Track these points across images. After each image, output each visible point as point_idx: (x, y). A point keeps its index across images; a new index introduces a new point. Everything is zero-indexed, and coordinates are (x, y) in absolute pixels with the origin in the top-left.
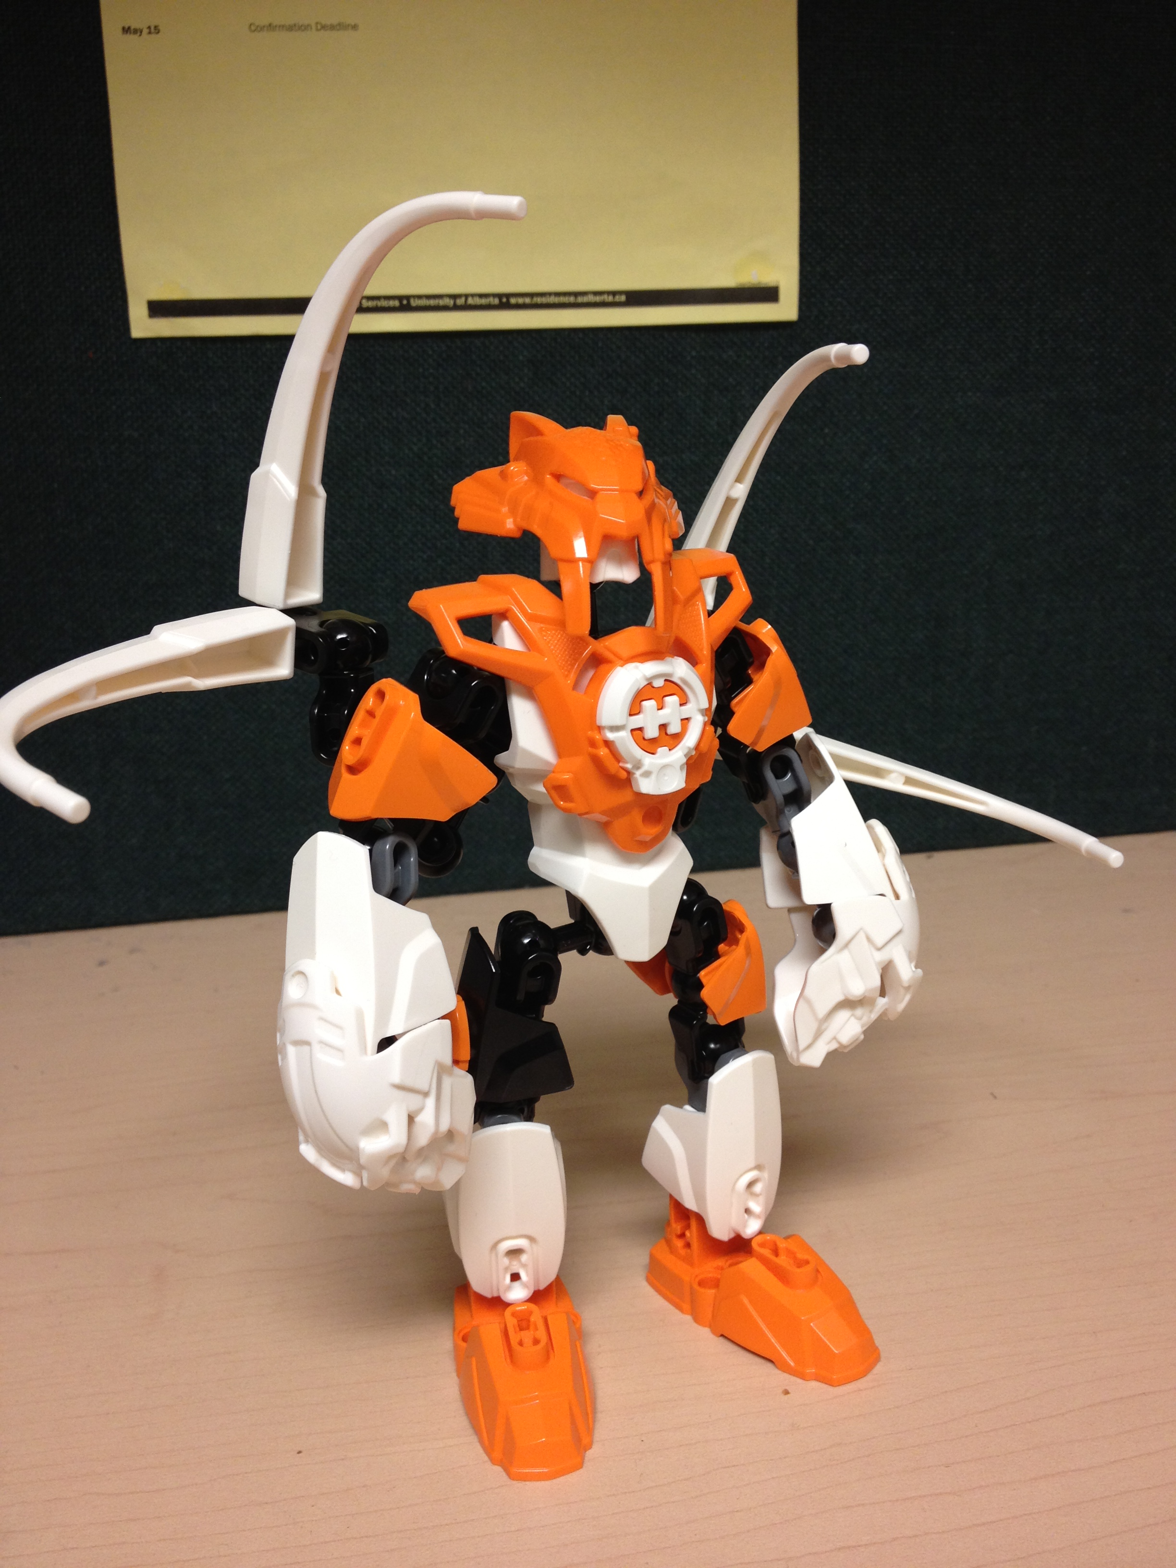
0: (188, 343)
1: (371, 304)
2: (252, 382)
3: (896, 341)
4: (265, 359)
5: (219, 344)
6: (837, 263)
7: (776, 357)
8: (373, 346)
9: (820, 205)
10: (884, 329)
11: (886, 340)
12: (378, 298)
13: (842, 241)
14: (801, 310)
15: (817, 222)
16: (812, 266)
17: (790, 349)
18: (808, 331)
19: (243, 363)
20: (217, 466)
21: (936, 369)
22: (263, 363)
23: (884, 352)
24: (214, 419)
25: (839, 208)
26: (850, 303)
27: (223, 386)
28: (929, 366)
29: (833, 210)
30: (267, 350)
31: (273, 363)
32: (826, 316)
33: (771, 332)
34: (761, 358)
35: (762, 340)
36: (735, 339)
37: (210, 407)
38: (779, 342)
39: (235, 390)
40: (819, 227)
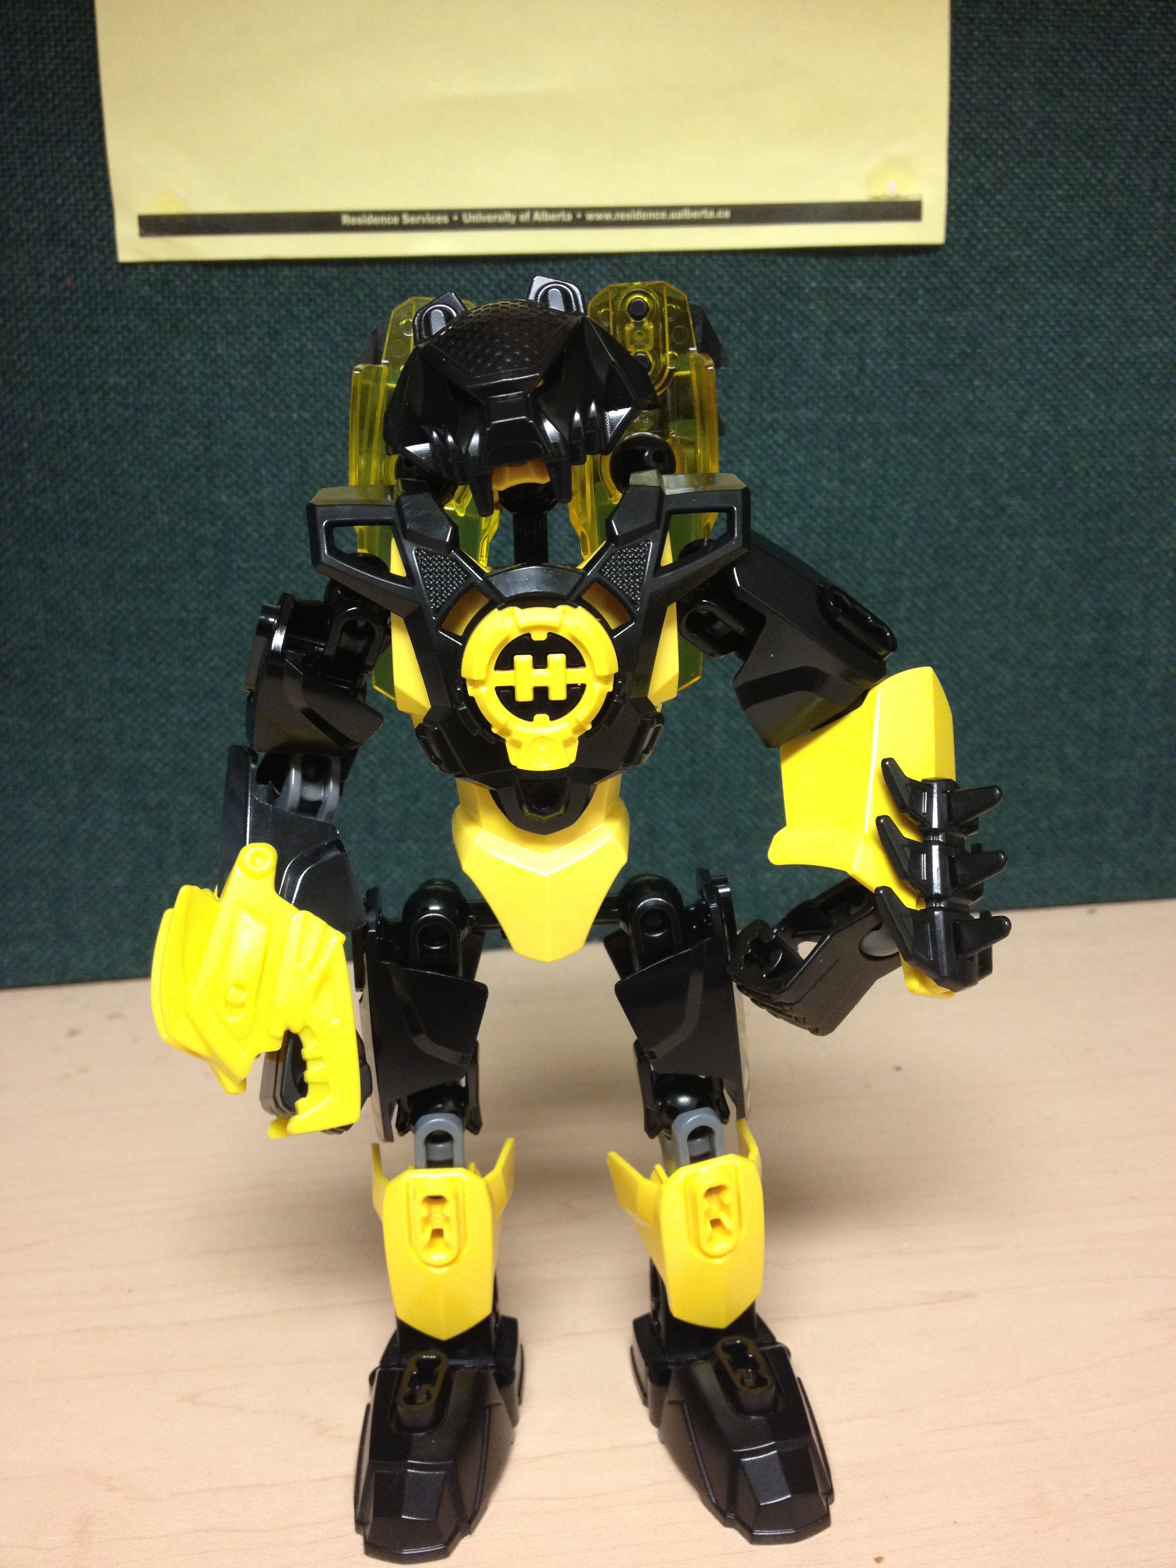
0: (188, 269)
1: (413, 220)
2: (266, 318)
3: (1066, 272)
4: (282, 290)
5: (225, 271)
6: (993, 173)
7: (916, 290)
8: (416, 274)
9: (974, 101)
10: (1051, 257)
11: (1052, 271)
12: (422, 213)
13: (1000, 146)
14: (948, 231)
15: (969, 122)
16: (963, 177)
17: (934, 280)
18: (956, 258)
19: (255, 293)
20: (222, 422)
21: (1114, 307)
22: (281, 294)
23: (1051, 286)
24: (220, 363)
25: (998, 106)
26: (1009, 223)
27: (230, 322)
28: (1106, 304)
29: (991, 108)
30: (285, 277)
31: (292, 293)
32: (979, 240)
33: (911, 258)
34: (897, 290)
35: (899, 268)
36: (865, 267)
37: (215, 349)
38: (920, 271)
39: (246, 327)
40: (972, 128)
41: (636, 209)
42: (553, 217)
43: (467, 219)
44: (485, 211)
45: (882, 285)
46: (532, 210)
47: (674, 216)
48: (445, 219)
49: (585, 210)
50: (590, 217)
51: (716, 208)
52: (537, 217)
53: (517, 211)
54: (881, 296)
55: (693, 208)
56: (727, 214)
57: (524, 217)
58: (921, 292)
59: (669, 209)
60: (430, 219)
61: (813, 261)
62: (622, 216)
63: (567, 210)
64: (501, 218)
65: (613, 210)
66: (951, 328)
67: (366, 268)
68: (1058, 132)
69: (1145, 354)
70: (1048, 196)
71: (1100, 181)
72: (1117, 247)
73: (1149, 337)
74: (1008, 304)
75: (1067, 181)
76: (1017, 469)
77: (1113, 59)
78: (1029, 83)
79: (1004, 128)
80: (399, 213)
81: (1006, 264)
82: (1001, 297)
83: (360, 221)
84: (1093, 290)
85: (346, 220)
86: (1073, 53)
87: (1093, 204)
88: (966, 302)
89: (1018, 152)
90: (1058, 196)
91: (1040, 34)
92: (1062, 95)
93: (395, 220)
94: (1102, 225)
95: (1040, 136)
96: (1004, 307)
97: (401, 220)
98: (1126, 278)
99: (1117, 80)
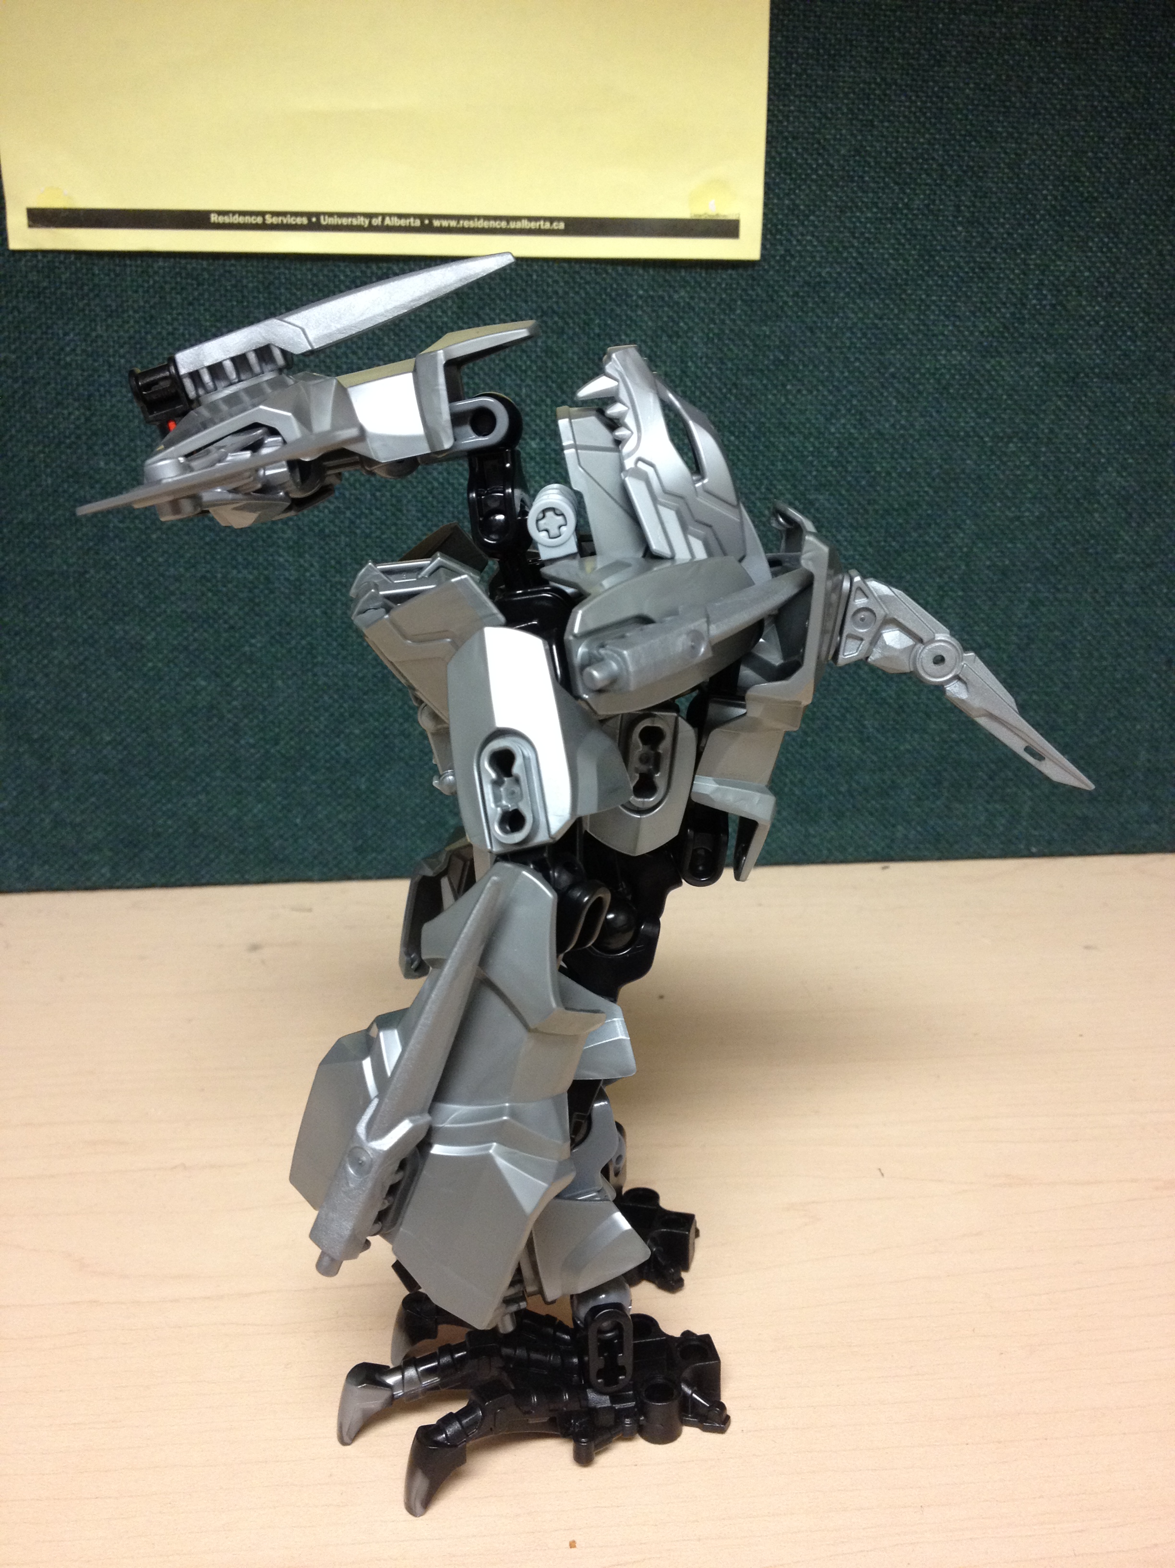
0: (73, 258)
1: (275, 220)
2: (142, 303)
3: (871, 288)
4: (157, 278)
5: (106, 259)
6: (807, 195)
7: (736, 301)
8: (278, 268)
9: (790, 129)
10: (859, 274)
11: (861, 287)
12: (284, 214)
13: (815, 171)
14: (763, 247)
15: (786, 148)
16: (779, 198)
17: (750, 292)
18: (771, 273)
19: (132, 281)
20: (101, 396)
21: (917, 322)
22: (155, 282)
23: (858, 301)
24: (100, 343)
25: (813, 134)
26: (821, 242)
27: (110, 306)
28: (909, 319)
29: (806, 135)
30: (159, 268)
31: (166, 282)
32: (792, 256)
33: (730, 272)
34: (717, 301)
35: (719, 280)
36: (688, 278)
37: (95, 330)
38: (738, 284)
39: (123, 312)
40: (789, 154)
41: (479, 217)
42: (403, 222)
43: (324, 221)
44: (341, 215)
45: (703, 295)
46: (384, 216)
47: (513, 225)
48: (305, 221)
49: (431, 217)
50: (436, 223)
51: (552, 220)
52: (388, 221)
53: (370, 216)
54: (702, 305)
55: (530, 219)
56: (562, 226)
57: (377, 222)
58: (739, 303)
59: (508, 219)
60: (290, 220)
61: (641, 271)
62: (466, 224)
63: (415, 216)
64: (355, 222)
65: (458, 218)
66: (765, 336)
67: (233, 262)
68: (868, 159)
69: (944, 367)
70: (858, 218)
71: (906, 205)
72: (921, 267)
73: (949, 351)
74: (818, 317)
75: (875, 204)
76: (825, 467)
77: (920, 94)
78: (843, 114)
79: (819, 154)
80: (262, 214)
81: (818, 279)
82: (813, 310)
83: (227, 220)
84: (898, 306)
85: (214, 218)
86: (883, 86)
87: (899, 226)
88: (779, 312)
89: (831, 176)
90: (867, 218)
91: (852, 68)
92: (873, 126)
93: (259, 220)
94: (907, 246)
95: (851, 163)
96: (815, 319)
97: (264, 220)
98: (928, 296)
99: (924, 114)
